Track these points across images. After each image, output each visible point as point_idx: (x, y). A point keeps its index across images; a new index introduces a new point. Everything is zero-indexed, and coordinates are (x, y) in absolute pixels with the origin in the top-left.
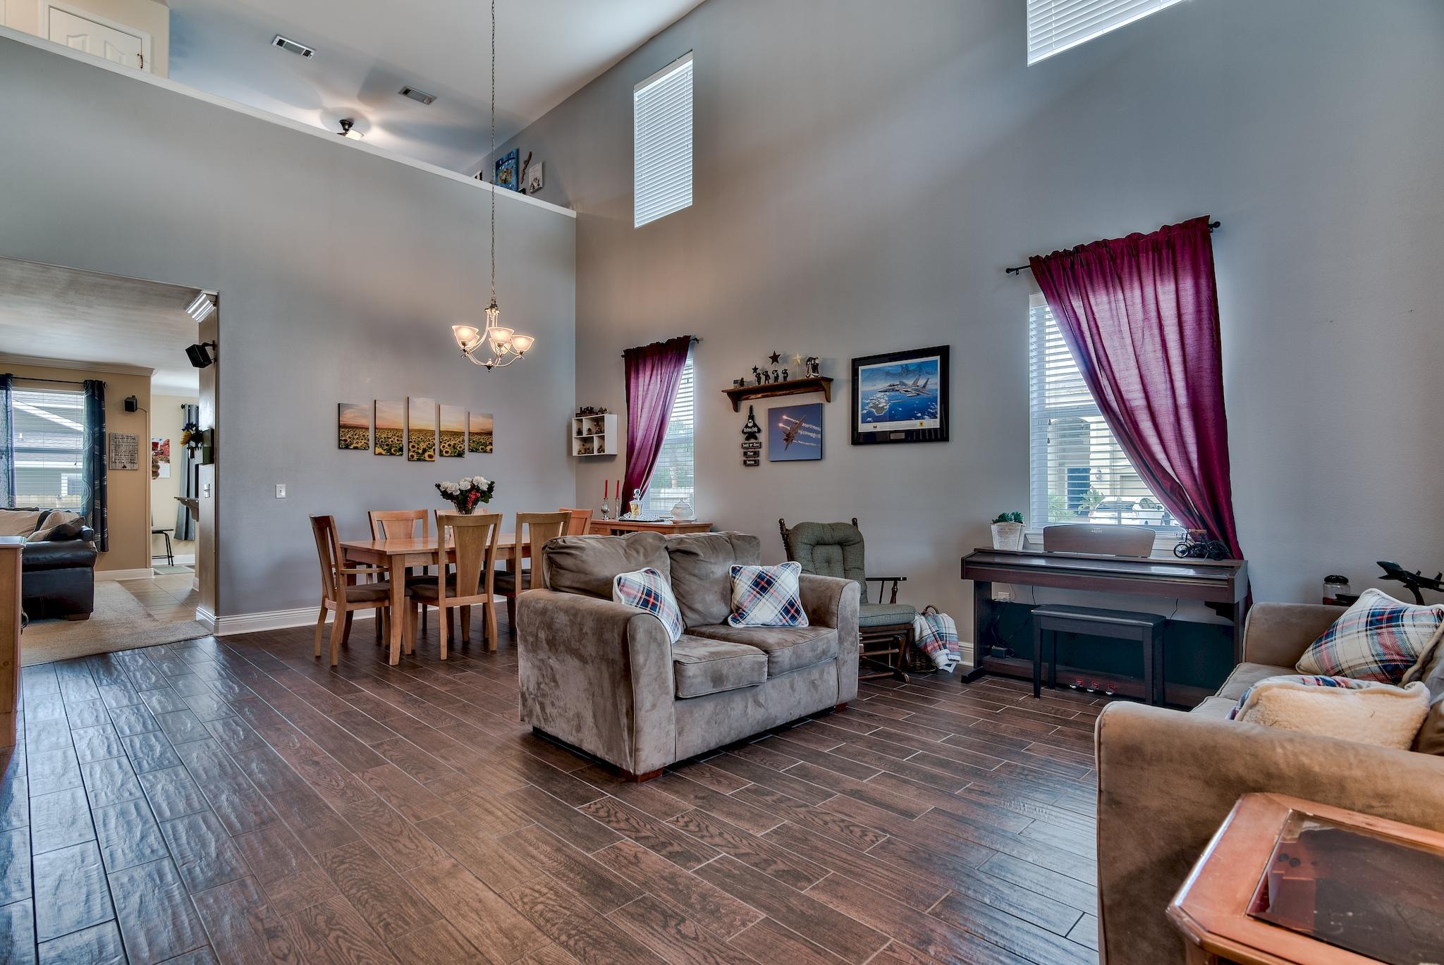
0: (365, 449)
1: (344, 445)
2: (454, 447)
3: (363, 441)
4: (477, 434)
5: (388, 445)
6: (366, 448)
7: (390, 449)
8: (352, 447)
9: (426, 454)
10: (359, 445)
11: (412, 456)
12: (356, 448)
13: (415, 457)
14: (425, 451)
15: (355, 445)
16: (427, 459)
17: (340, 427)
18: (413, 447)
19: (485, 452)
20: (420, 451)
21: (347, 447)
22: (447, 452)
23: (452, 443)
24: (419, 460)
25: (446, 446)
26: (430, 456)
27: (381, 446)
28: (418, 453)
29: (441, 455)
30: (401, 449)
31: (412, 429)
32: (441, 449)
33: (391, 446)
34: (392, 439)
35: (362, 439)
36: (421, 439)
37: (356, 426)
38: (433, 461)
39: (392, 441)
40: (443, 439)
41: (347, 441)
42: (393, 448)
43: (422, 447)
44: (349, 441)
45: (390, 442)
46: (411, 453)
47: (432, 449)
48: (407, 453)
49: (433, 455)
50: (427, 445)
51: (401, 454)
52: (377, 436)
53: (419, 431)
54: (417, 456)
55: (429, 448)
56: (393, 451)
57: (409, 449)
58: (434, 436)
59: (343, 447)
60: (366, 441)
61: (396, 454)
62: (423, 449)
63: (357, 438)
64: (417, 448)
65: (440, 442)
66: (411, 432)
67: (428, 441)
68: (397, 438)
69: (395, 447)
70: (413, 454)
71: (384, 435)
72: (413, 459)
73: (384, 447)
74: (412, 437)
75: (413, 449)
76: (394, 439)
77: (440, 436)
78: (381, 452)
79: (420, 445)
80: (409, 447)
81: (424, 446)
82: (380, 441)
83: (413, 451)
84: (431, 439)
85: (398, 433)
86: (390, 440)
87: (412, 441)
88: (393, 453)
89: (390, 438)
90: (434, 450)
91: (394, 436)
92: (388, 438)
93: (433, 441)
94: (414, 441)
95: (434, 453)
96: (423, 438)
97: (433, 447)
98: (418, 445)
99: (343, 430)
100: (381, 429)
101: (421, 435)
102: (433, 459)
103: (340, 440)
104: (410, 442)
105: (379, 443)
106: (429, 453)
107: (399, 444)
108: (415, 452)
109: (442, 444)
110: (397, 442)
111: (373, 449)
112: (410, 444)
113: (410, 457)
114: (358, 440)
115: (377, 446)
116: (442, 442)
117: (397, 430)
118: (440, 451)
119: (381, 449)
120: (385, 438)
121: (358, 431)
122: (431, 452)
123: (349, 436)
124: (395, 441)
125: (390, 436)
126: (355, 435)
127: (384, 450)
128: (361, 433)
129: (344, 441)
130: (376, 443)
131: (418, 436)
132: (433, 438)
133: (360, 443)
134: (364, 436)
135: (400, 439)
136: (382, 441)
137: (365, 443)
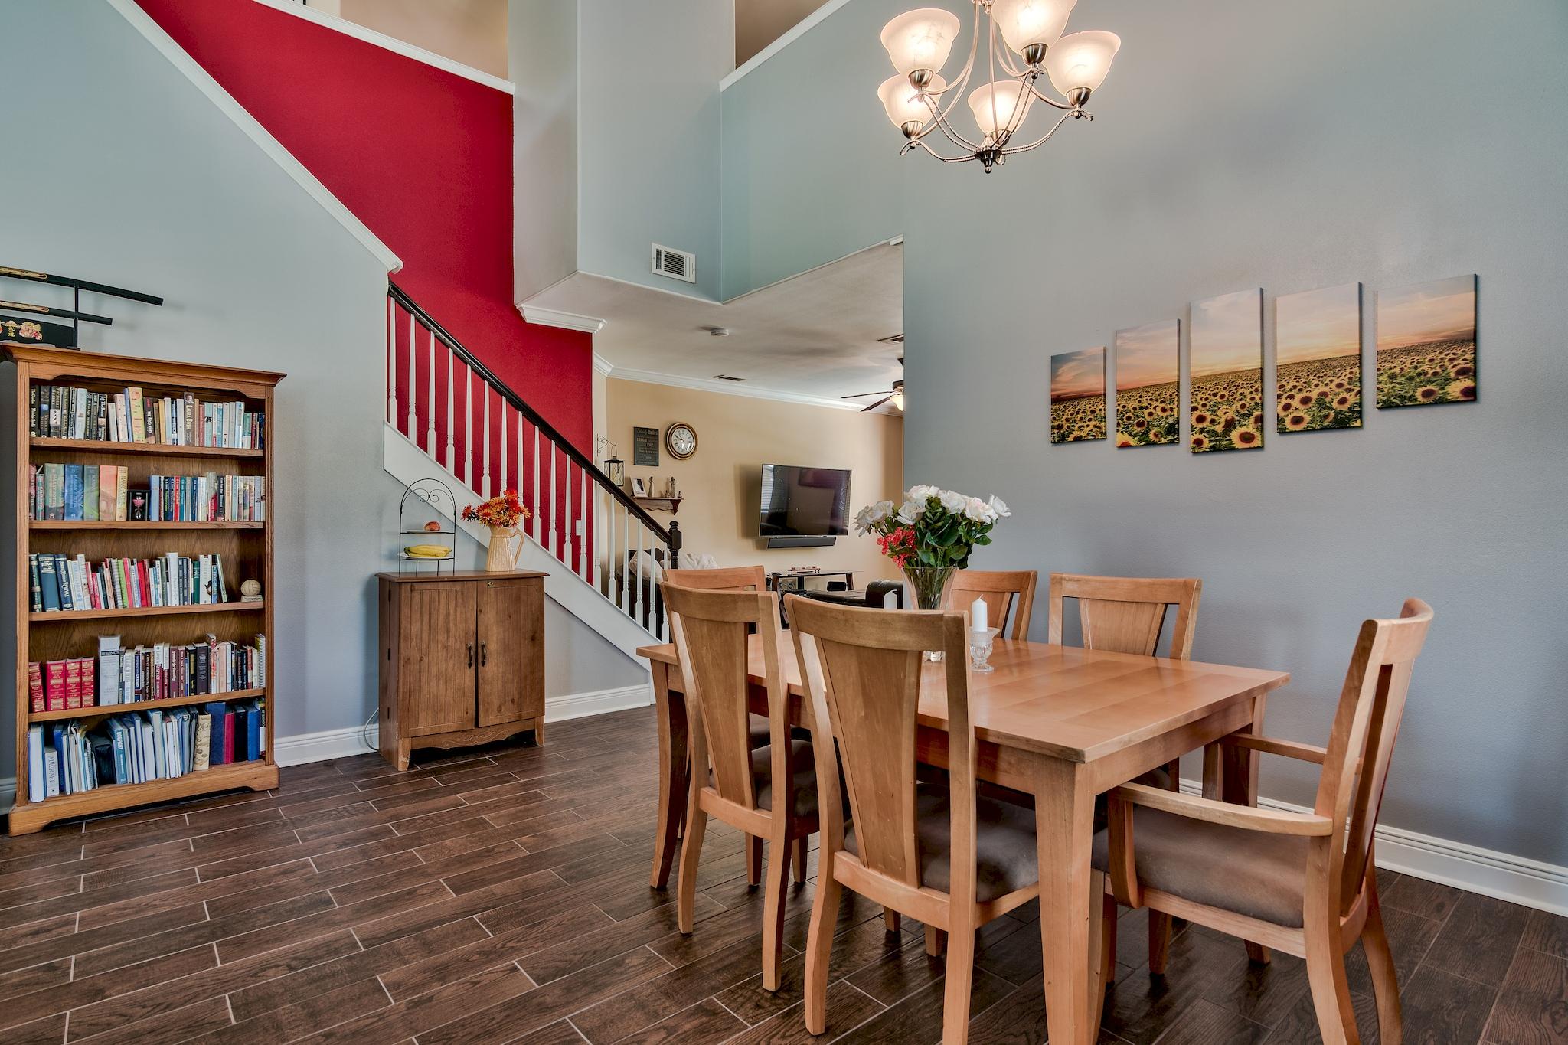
0: (1095, 439)
1: (1061, 437)
2: (1321, 404)
3: (1092, 423)
4: (1405, 351)
5: (1140, 424)
6: (1100, 435)
7: (1146, 434)
8: (1071, 439)
9: (1235, 435)
10: (1084, 434)
11: (1199, 443)
12: (1078, 439)
13: (1206, 444)
14: (1230, 425)
15: (1077, 433)
16: (1238, 444)
17: (1057, 400)
18: (1201, 419)
19: (1442, 402)
20: (1219, 428)
21: (1063, 440)
22: (1297, 421)
23: (1314, 394)
24: (1215, 449)
25: (1295, 403)
26: (1247, 438)
27: (1127, 429)
28: (1214, 433)
29: (1282, 432)
30: (1173, 430)
31: (1197, 378)
32: (1282, 414)
33: (1148, 425)
34: (1151, 410)
35: (1090, 420)
36: (1222, 397)
37: (1086, 394)
38: (1254, 448)
39: (1150, 414)
40: (1288, 388)
41: (1065, 426)
42: (1156, 429)
43: (1224, 418)
44: (1068, 427)
45: (1147, 416)
46: (1197, 436)
47: (1252, 419)
48: (1186, 438)
49: (1258, 434)
50: (1238, 411)
51: (1172, 442)
52: (1120, 408)
53: (1218, 378)
54: (1211, 441)
55: (1245, 417)
56: (1156, 435)
57: (1192, 426)
58: (1258, 385)
59: (1057, 439)
60: (1097, 423)
61: (1163, 441)
62: (1226, 420)
63: (1081, 419)
64: (1213, 421)
65: (1279, 396)
66: (1197, 384)
67: (1241, 400)
68: (1163, 405)
69: (1159, 426)
70: (1201, 436)
71: (1136, 404)
72: (1201, 450)
73: (1136, 430)
74: (1199, 398)
75: (1201, 426)
76: (1155, 408)
77: (1278, 381)
78: (1133, 442)
79: (1220, 412)
80: (1194, 422)
81: (1231, 414)
82: (1125, 416)
83: (1202, 431)
84: (1251, 393)
85: (1166, 393)
86: (1146, 412)
87: (1200, 407)
88: (1156, 440)
89: (1147, 408)
90: (1260, 420)
91: (1157, 400)
92: (1141, 408)
93: (1257, 397)
94: (1204, 405)
95: (1261, 429)
96: (1227, 394)
97: (1256, 413)
98: (1214, 412)
99: (1061, 407)
100: (1131, 390)
101: (1225, 388)
102: (1257, 443)
103: (1053, 427)
104: (1194, 409)
105: (1125, 422)
106: (1244, 429)
107: (1167, 417)
108: (1208, 432)
109: (1284, 401)
110: (1161, 414)
111: (1116, 437)
112: (1196, 414)
113: (1192, 445)
114: (1082, 424)
115: (1121, 429)
116: (1285, 396)
117: (1162, 386)
118: (1278, 421)
119: (1131, 435)
120: (1135, 409)
121: (1081, 405)
122: (1250, 427)
123: (1070, 417)
124: (1159, 411)
125: (1146, 404)
126: (1077, 413)
127: (1135, 436)
128: (1093, 408)
129: (1060, 427)
130: (1119, 425)
131: (1215, 391)
132: (1257, 390)
133: (1089, 429)
134: (1093, 412)
135: (1171, 405)
136: (1129, 418)
137: (1095, 426)
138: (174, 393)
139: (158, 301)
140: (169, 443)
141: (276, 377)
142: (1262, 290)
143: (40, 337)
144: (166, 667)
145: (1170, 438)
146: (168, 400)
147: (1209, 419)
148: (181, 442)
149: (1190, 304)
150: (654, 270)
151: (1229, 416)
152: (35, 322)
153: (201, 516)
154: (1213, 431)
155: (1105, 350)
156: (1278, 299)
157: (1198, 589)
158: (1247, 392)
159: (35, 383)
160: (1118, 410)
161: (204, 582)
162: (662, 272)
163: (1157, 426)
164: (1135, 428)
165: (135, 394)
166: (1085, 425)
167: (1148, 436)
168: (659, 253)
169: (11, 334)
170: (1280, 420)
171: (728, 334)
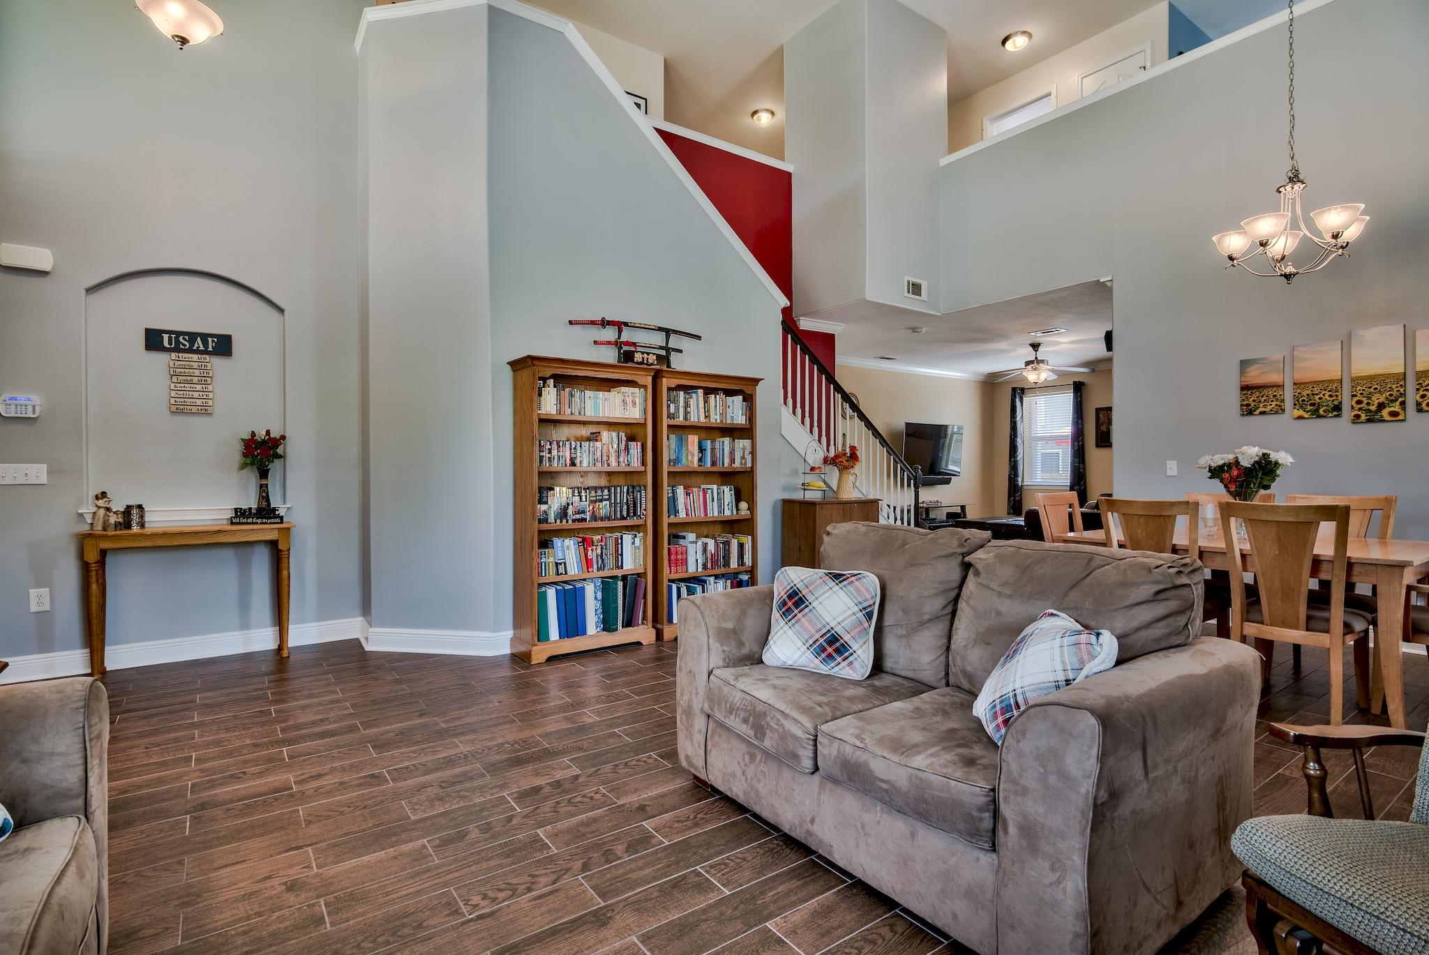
0: (1276, 413)
1: (1248, 411)
3: (1274, 403)
5: (1312, 405)
6: (1280, 410)
7: (1317, 410)
8: (1256, 412)
9: (1385, 413)
10: (1267, 410)
11: (1358, 416)
12: (1262, 413)
13: (1363, 417)
14: (1381, 406)
15: (1261, 409)
16: (1387, 418)
17: (1245, 388)
18: (1359, 402)
20: (1373, 408)
21: (1250, 413)
24: (1369, 421)
26: (1393, 414)
27: (1301, 407)
28: (1370, 411)
29: (1420, 410)
30: (1338, 408)
31: (1357, 377)
32: (1420, 400)
33: (1319, 405)
34: (1321, 396)
35: (1272, 401)
36: (1376, 389)
37: (1268, 385)
38: (1399, 420)
39: (1320, 398)
40: (1424, 385)
41: (1252, 405)
42: (1324, 408)
43: (1377, 402)
44: (1255, 405)
45: (1317, 400)
46: (1356, 412)
47: (1398, 403)
48: (1347, 413)
49: (1402, 412)
50: (1387, 398)
51: (1338, 416)
52: (1297, 394)
53: (1371, 378)
54: (1366, 416)
55: (1392, 401)
56: (1324, 411)
57: (1352, 406)
58: (1402, 383)
59: (1245, 413)
60: (1278, 403)
61: (1330, 415)
62: (1379, 403)
63: (1265, 400)
64: (1368, 404)
65: (1418, 390)
66: (1356, 381)
67: (1390, 391)
68: (1329, 393)
69: (1328, 406)
70: (1359, 413)
71: (1309, 392)
72: (1359, 421)
73: (1309, 408)
74: (1358, 389)
75: (1359, 406)
76: (1324, 395)
77: (1417, 381)
78: (1306, 415)
79: (1373, 398)
80: (1354, 404)
81: (1382, 399)
82: (1300, 400)
83: (1360, 409)
84: (1397, 387)
85: (1333, 386)
86: (1317, 397)
87: (1358, 395)
88: (1325, 414)
89: (1317, 394)
90: (1403, 404)
91: (1325, 390)
92: (1313, 394)
93: (1402, 390)
94: (1361, 394)
95: (1404, 409)
96: (1379, 388)
97: (1400, 400)
98: (1369, 398)
99: (1249, 392)
100: (1306, 383)
101: (1377, 384)
102: (1401, 417)
103: (1242, 405)
104: (1354, 396)
105: (1299, 403)
106: (1392, 409)
107: (1333, 400)
108: (1364, 410)
109: (1421, 393)
110: (1329, 399)
111: (1291, 411)
112: (1355, 399)
113: (1352, 418)
114: (1266, 403)
115: (1297, 407)
116: (1422, 389)
117: (1330, 381)
118: (1417, 404)
119: (1304, 411)
120: (1308, 395)
121: (1265, 392)
122: (1396, 407)
123: (1256, 399)
124: (1327, 397)
125: (1317, 392)
126: (1262, 397)
127: (1308, 412)
128: (1275, 394)
129: (1248, 405)
130: (1295, 404)
131: (1370, 385)
132: (1401, 385)
133: (1271, 407)
134: (1275, 396)
135: (1337, 393)
136: (1303, 401)
137: (1276, 405)
138: (714, 391)
139: (699, 338)
140: (714, 421)
141: (757, 381)
142: (1404, 325)
143: (656, 363)
144: (713, 552)
145: (1335, 413)
146: (713, 396)
147: (1365, 402)
148: (718, 421)
149: (1351, 332)
150: (906, 294)
151: (1381, 401)
152: (654, 354)
153: (726, 465)
154: (1369, 410)
155: (1284, 357)
156: (1417, 331)
157: (1395, 501)
158: (1394, 386)
159: (670, 389)
160: (1294, 396)
161: (726, 503)
162: (911, 295)
163: (1326, 406)
164: (1309, 406)
165: (700, 392)
166: (1268, 404)
167: (1319, 412)
168: (909, 282)
169: (645, 362)
170: (1419, 404)
171: (924, 332)
